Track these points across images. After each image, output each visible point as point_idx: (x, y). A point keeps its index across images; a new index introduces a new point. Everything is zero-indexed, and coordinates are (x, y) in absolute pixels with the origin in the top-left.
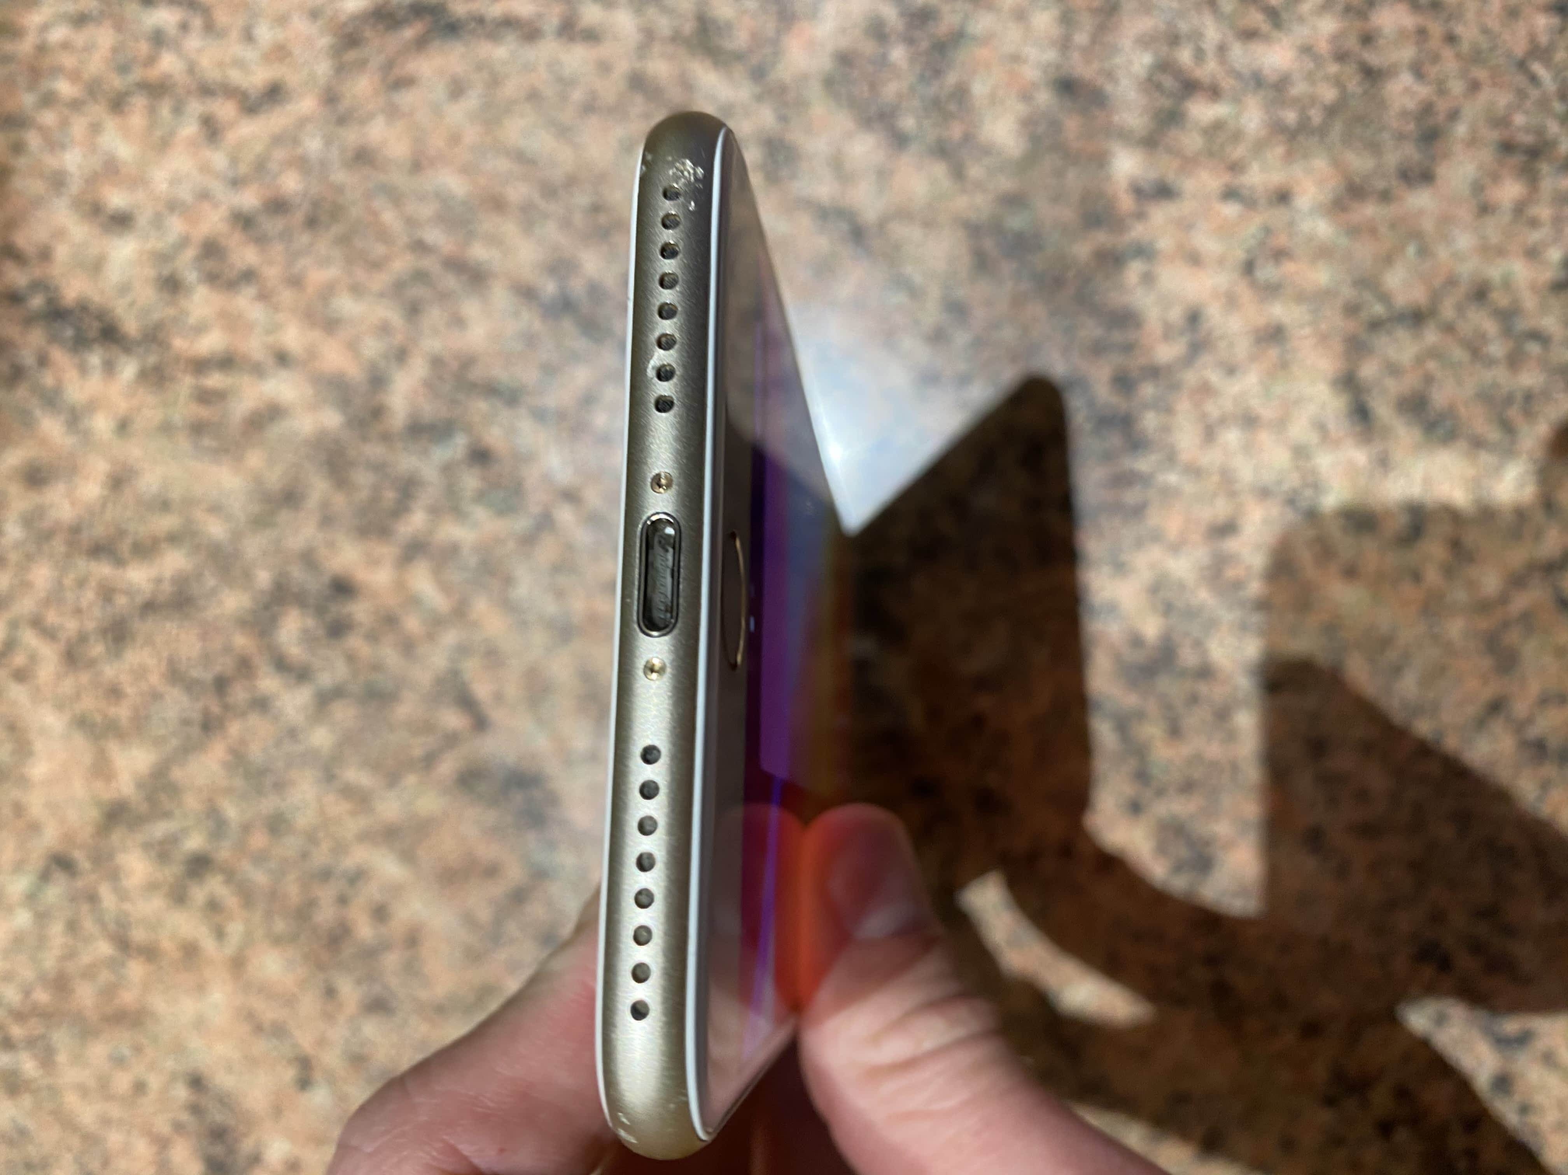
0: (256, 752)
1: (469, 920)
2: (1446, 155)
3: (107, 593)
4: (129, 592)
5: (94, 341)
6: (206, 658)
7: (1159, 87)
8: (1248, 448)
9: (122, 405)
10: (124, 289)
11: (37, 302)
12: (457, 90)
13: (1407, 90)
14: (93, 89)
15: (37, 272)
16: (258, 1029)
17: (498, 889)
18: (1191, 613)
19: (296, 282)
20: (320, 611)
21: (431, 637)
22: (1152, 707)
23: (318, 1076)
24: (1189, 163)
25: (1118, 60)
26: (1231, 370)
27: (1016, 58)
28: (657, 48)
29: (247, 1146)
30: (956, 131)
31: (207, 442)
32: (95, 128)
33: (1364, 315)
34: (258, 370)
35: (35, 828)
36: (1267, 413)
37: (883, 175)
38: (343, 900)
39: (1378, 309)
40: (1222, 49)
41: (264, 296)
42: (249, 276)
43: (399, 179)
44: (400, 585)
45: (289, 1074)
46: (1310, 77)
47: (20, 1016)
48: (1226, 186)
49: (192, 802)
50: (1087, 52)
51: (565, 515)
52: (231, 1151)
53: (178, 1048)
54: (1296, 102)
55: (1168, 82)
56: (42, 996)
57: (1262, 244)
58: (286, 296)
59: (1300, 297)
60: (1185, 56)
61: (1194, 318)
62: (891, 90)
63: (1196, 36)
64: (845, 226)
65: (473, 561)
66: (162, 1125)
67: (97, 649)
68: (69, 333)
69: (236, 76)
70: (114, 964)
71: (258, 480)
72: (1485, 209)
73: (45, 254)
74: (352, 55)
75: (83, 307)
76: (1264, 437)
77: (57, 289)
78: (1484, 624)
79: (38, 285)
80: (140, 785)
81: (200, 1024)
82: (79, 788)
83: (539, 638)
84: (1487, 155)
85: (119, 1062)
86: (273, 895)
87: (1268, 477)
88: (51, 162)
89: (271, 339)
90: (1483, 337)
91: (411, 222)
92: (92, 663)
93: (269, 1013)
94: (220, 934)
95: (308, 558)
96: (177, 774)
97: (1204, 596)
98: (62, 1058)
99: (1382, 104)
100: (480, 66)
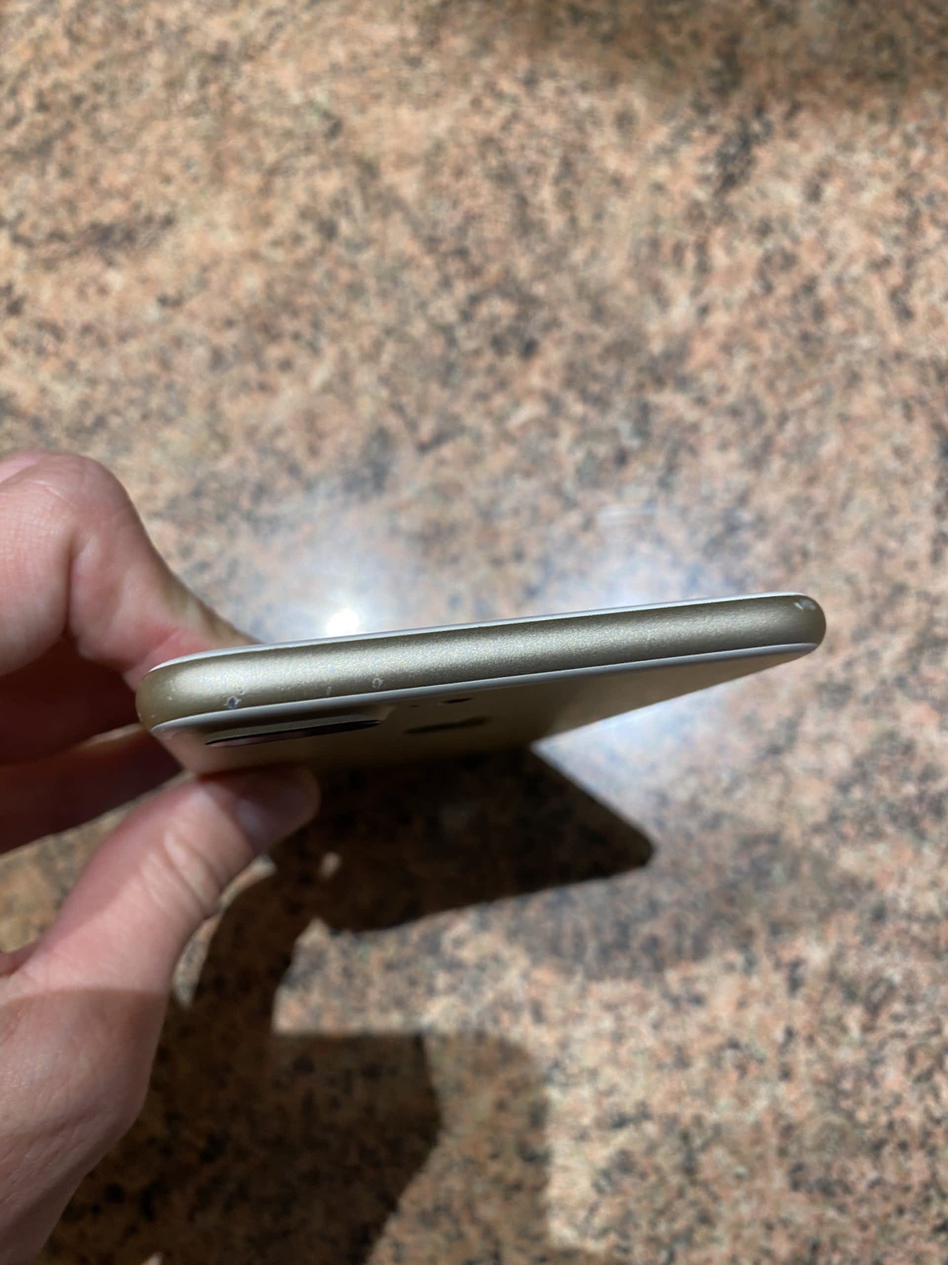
0: (410, 277)
1: (279, 431)
2: (813, 1201)
3: (534, 170)
4: (535, 187)
5: (725, 169)
6: (481, 243)
7: (874, 987)
8: (598, 1035)
9: (675, 188)
10: (764, 194)
11: (756, 127)
12: (900, 453)
13: (863, 1175)
14: (916, 176)
15: (778, 128)
16: (205, 269)
17: (300, 453)
18: (476, 984)
19: (761, 324)
20: (513, 331)
21: (489, 414)
22: (408, 951)
23: (169, 312)
24: (815, 1005)
25: (897, 956)
26: (657, 1026)
27: (903, 879)
28: (925, 607)
29: (120, 257)
30: (849, 829)
31: (645, 251)
32: (885, 177)
33: (694, 1130)
34: (695, 292)
35: (362, 110)
36: (623, 1052)
37: (819, 773)
38: (296, 337)
39: (698, 1142)
40: (902, 1036)
41: (752, 299)
42: (768, 289)
43: (836, 405)
44: (530, 392)
45: (170, 291)
46: (876, 1101)
47: (224, 92)
48: (797, 1033)
49: (375, 227)
50: (903, 933)
51: (574, 519)
52: (117, 245)
53: (194, 210)
54: (857, 1090)
55: (877, 995)
56: (238, 109)
57: (752, 1057)
58: (751, 316)
59: (710, 1082)
60: (898, 1007)
61: (698, 1000)
62: (884, 782)
63: (913, 1016)
64: (781, 742)
65: (544, 447)
66: (139, 195)
67: (493, 161)
68: (732, 150)
69: (919, 285)
70: (259, 163)
71: (614, 287)
72: (769, 1227)
73: (792, 135)
74: (932, 374)
75: (751, 162)
76: (606, 1048)
77: (765, 142)
78: (457, 1204)
79: (768, 129)
80: (391, 188)
81: (211, 226)
82: (390, 143)
83: (483, 494)
84: (810, 1232)
85: (187, 165)
86: (303, 285)
87: (575, 1049)
88: (862, 142)
89: (719, 302)
90: (673, 1220)
91: (802, 413)
92: (483, 156)
93: (216, 277)
94: (276, 243)
95: (553, 324)
96: (397, 217)
97: (489, 995)
98: (192, 122)
99: (853, 1156)
100: (917, 471)
